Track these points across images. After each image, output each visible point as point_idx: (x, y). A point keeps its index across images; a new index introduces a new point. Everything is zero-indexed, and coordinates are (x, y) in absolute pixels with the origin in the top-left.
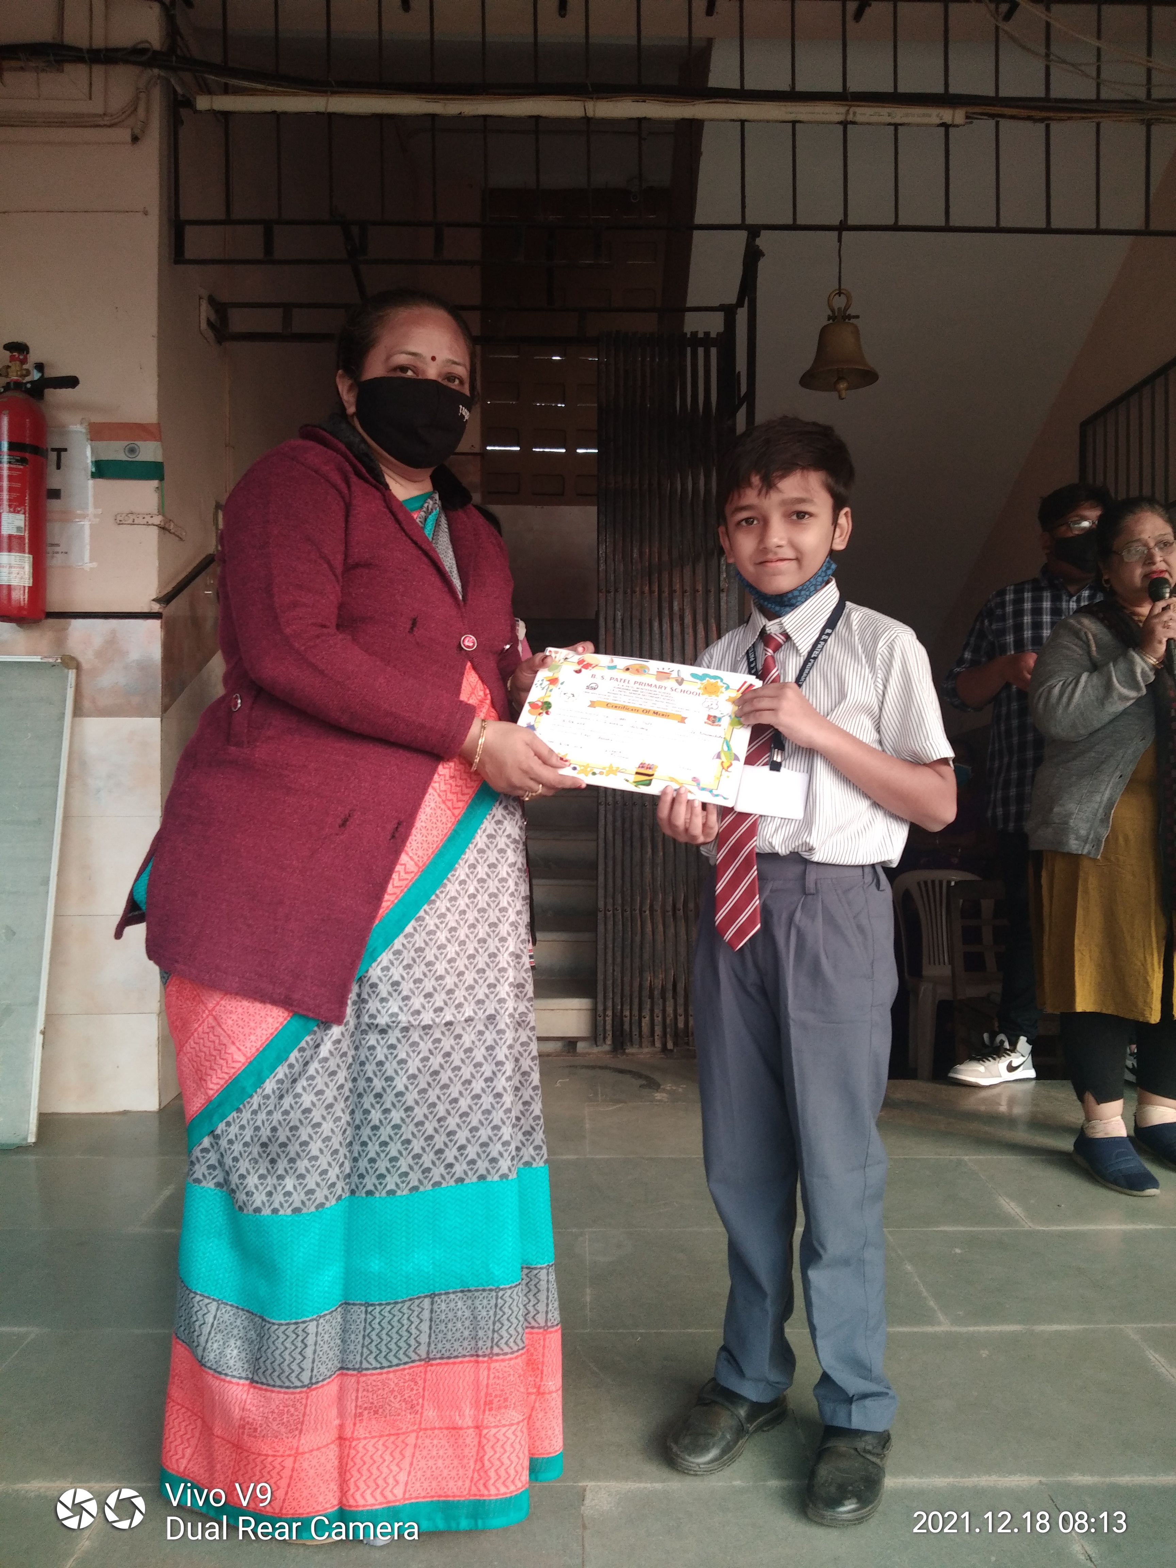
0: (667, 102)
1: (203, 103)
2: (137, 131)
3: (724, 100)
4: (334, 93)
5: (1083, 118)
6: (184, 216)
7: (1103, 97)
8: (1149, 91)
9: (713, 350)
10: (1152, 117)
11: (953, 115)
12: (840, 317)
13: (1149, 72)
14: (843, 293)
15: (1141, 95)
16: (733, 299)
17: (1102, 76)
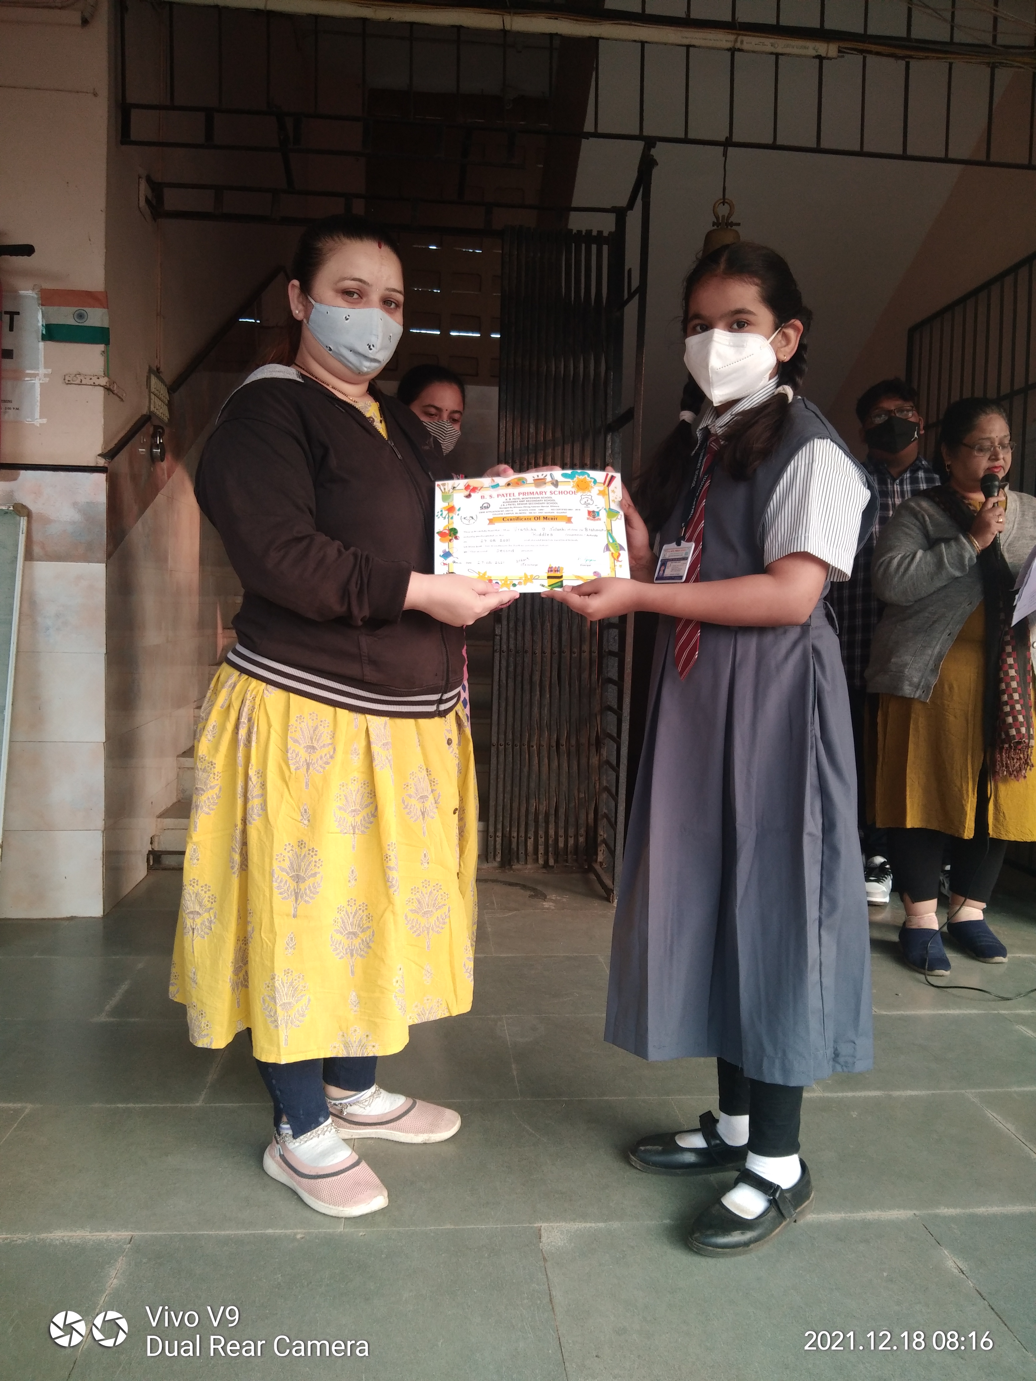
0: (575, 20)
2: (87, 15)
3: (623, 22)
5: (938, 58)
6: (130, 99)
7: (956, 40)
8: (995, 37)
9: (605, 248)
10: (999, 61)
11: (828, 46)
12: (723, 224)
13: (995, 19)
14: (727, 203)
15: (988, 40)
16: (623, 203)
17: (956, 20)
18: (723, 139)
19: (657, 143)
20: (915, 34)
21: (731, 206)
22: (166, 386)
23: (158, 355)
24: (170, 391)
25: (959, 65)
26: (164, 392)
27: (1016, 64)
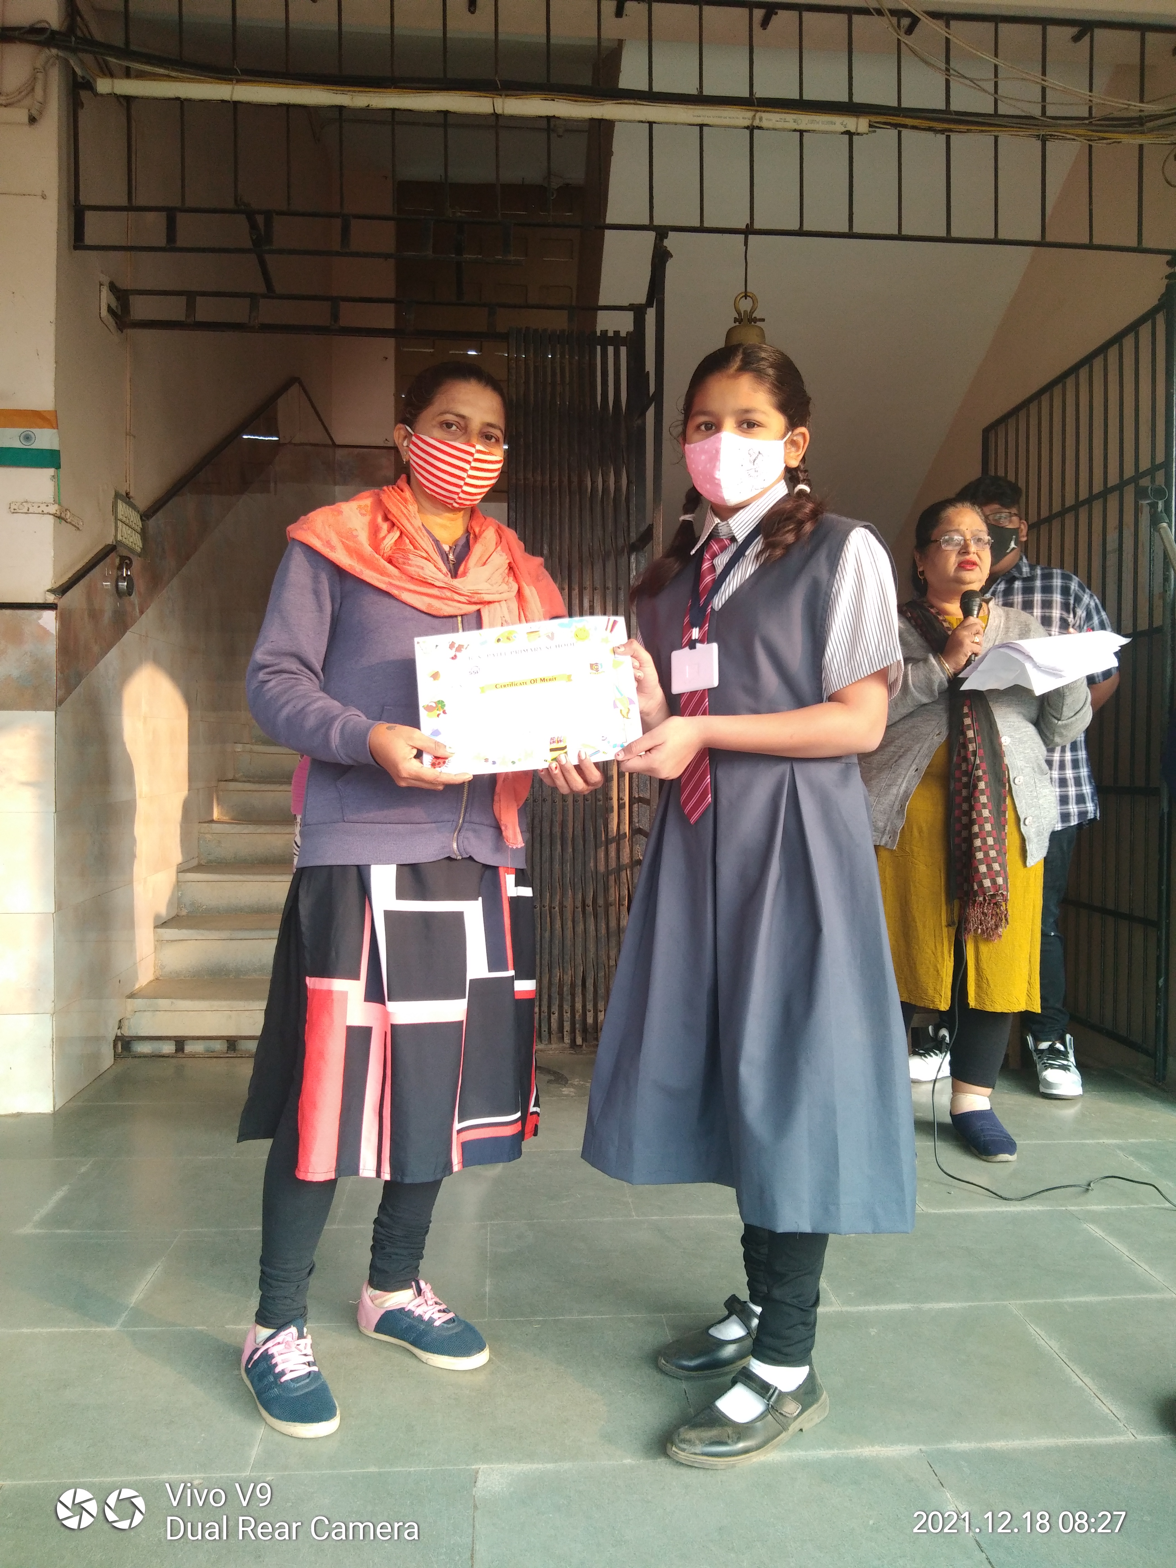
0: (576, 101)
1: (104, 86)
2: (34, 113)
3: (632, 101)
4: (239, 81)
5: (982, 131)
6: (84, 200)
7: (1000, 112)
8: (1044, 108)
9: (623, 350)
10: (1047, 133)
11: (857, 124)
12: (746, 320)
13: (1044, 90)
14: (749, 296)
15: (1036, 112)
16: (642, 299)
17: (999, 92)
18: (744, 227)
19: (671, 234)
20: (954, 107)
21: (754, 301)
22: (138, 512)
23: (128, 478)
24: (143, 518)
25: (1005, 138)
26: (135, 519)
27: (1069, 136)
